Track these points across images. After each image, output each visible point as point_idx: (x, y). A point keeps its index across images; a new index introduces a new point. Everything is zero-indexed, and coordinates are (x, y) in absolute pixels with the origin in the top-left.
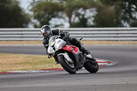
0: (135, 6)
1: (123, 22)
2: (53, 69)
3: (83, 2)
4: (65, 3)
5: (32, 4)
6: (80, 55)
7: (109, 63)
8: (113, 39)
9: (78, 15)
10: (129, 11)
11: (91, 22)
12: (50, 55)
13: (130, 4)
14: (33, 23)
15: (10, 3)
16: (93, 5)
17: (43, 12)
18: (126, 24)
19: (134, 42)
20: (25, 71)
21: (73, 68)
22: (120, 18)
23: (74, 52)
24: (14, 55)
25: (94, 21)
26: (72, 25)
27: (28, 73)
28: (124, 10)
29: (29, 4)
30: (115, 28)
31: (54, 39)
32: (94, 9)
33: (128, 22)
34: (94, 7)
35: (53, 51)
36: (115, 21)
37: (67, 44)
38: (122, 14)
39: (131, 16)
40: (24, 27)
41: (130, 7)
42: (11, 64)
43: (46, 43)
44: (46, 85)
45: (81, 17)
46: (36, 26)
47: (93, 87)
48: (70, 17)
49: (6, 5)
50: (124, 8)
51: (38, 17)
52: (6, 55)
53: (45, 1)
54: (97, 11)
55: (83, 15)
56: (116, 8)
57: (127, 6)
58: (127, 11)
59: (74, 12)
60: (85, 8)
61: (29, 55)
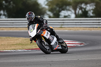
17: (55, 6)
26: (77, 16)
32: (92, 4)
45: (83, 10)
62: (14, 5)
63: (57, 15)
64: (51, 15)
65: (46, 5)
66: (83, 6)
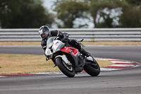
3: (108, 2)
4: (89, 2)
5: (55, 4)
6: (79, 57)
7: (135, 64)
9: (103, 15)
11: (116, 22)
12: (48, 57)
15: (33, 2)
16: (118, 5)
17: (66, 12)
20: (48, 73)
21: (72, 72)
23: (73, 54)
24: (37, 56)
25: (119, 21)
26: (97, 25)
31: (52, 40)
32: (119, 9)
35: (51, 53)
37: (65, 45)
42: (34, 66)
43: (44, 44)
44: (70, 87)
45: (106, 17)
46: (59, 27)
48: (94, 17)
49: (29, 5)
52: (29, 56)
53: (70, 1)
54: (122, 11)
55: (108, 15)
59: (99, 12)
60: (110, 8)
62: (10, 10)
65: (54, 10)
66: (105, 11)
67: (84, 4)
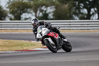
0: (82, 5)
1: (74, 16)
2: (24, 50)
3: (45, 2)
4: (32, 2)
5: (8, 3)
8: (67, 28)
9: (42, 11)
10: (79, 8)
13: (79, 3)
14: (9, 17)
16: (52, 4)
17: (16, 9)
18: (76, 17)
19: (82, 31)
20: (3, 52)
22: (72, 13)
23: (55, 37)
25: (53, 15)
27: (5, 53)
28: (75, 8)
29: (6, 3)
30: (69, 21)
31: (41, 28)
32: (53, 7)
33: (78, 16)
34: (53, 5)
35: (41, 37)
36: (68, 15)
37: (50, 31)
38: (74, 10)
39: (80, 12)
40: (2, 20)
41: (79, 6)
43: (35, 31)
44: (19, 62)
45: (44, 12)
46: (11, 19)
47: (53, 63)
48: (36, 12)
50: (75, 6)
51: (12, 13)
53: (18, 1)
54: (55, 8)
55: (46, 11)
56: (69, 6)
57: (77, 4)
58: (77, 8)
59: (39, 9)
60: (47, 6)
61: (6, 40)
63: (18, 18)
64: (13, 17)
66: (44, 8)
67: (29, 3)
